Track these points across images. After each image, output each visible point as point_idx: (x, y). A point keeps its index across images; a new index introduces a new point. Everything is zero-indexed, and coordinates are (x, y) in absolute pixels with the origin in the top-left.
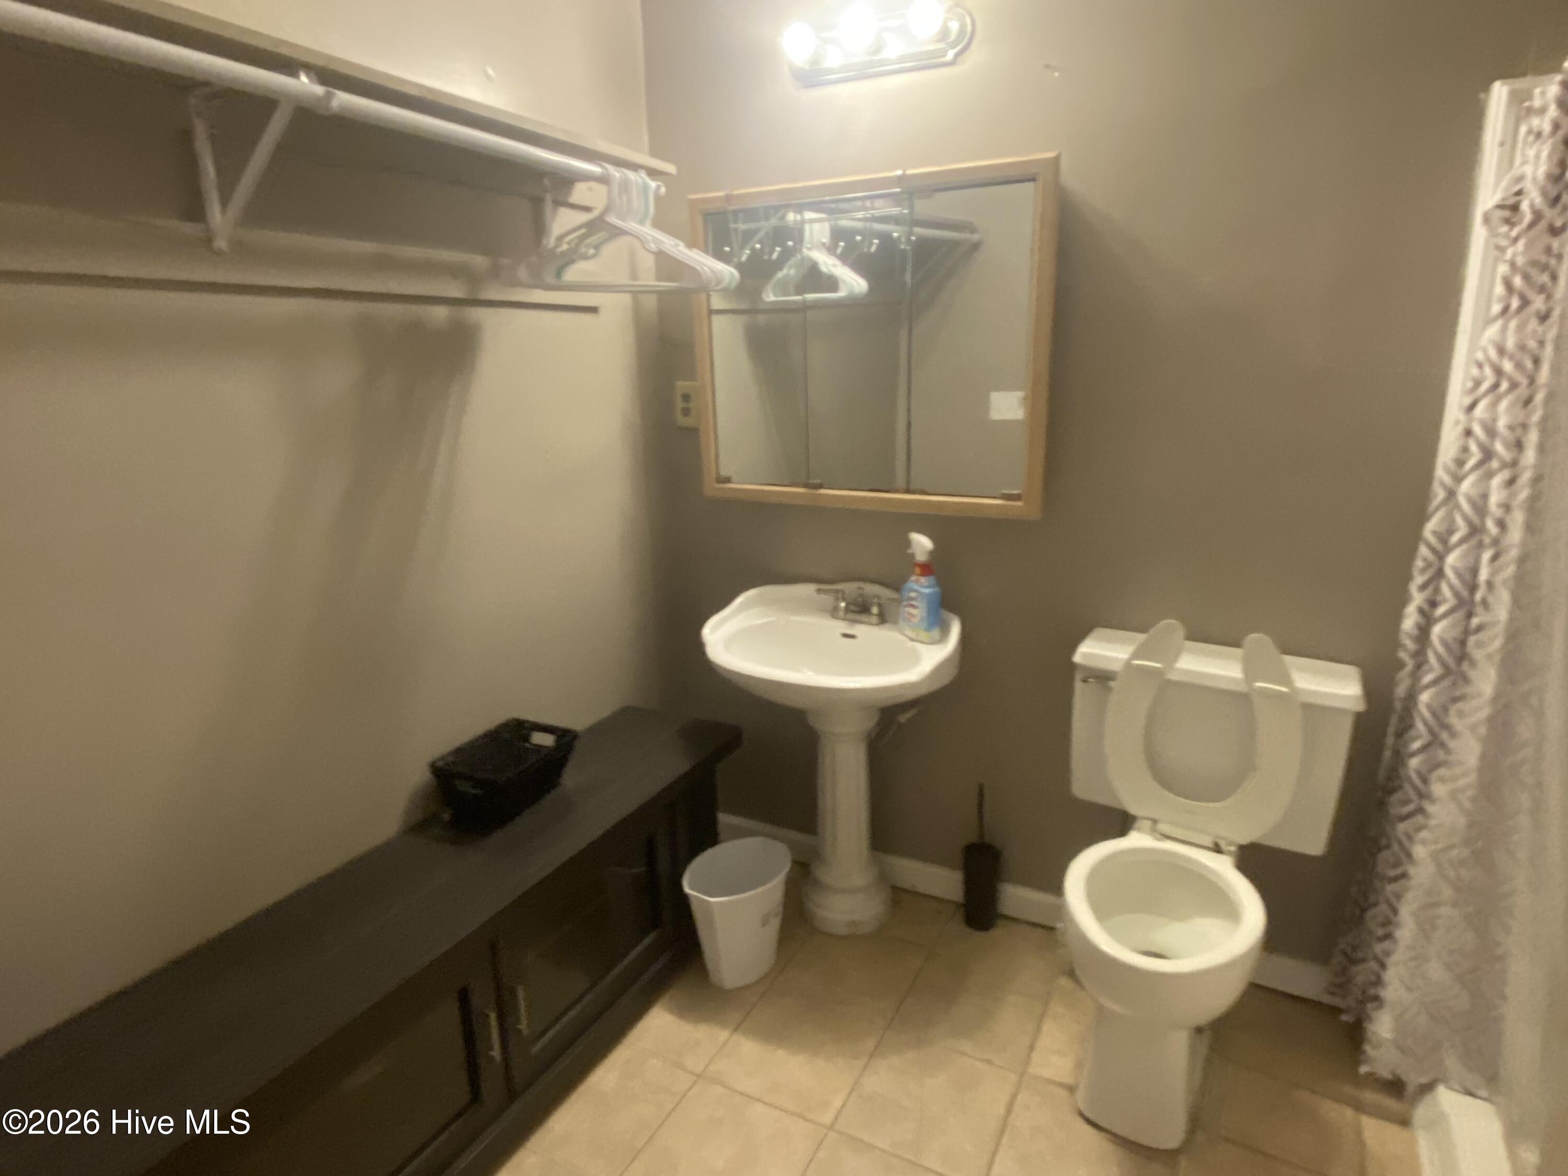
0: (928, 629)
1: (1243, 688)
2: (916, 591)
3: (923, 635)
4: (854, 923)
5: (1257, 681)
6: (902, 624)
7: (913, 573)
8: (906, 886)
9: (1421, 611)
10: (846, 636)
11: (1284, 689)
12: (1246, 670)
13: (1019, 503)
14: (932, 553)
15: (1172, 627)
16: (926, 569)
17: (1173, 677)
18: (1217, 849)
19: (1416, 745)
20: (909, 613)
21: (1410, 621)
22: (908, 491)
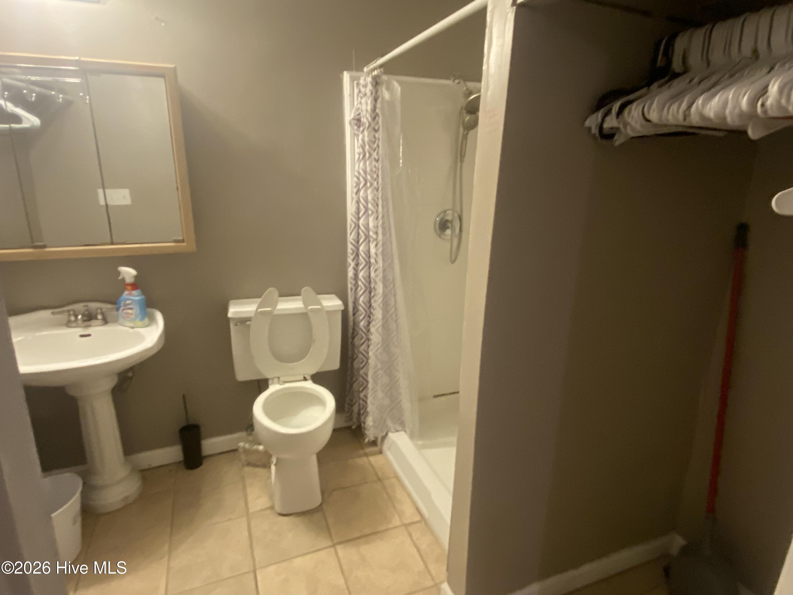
0: (142, 319)
1: (304, 311)
2: (129, 299)
3: (139, 323)
4: (126, 498)
5: (309, 306)
6: (121, 320)
7: (126, 289)
8: (147, 467)
9: (354, 268)
10: (82, 336)
11: (319, 307)
12: (304, 303)
13: (184, 244)
14: (136, 277)
15: (272, 291)
16: (134, 286)
17: (276, 312)
18: (305, 379)
19: (361, 318)
20: (128, 313)
21: (351, 273)
22: (112, 243)
